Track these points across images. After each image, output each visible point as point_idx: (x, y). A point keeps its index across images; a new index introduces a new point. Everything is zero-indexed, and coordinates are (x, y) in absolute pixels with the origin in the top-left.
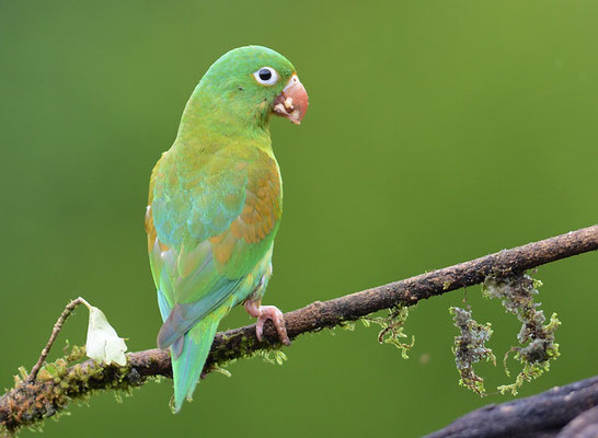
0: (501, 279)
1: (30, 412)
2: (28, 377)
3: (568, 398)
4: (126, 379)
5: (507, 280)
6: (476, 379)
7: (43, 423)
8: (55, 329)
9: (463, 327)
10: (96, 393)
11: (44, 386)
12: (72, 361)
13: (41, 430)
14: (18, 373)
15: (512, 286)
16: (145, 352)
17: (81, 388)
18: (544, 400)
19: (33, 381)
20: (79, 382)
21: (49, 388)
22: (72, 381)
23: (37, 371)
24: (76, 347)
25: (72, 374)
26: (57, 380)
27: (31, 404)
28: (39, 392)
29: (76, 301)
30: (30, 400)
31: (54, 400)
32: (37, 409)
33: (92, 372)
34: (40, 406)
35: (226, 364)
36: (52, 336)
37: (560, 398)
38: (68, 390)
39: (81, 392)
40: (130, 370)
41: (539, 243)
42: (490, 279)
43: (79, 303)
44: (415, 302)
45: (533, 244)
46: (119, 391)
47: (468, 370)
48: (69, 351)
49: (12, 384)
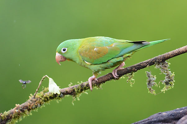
0: (159, 63)
1: (34, 107)
2: (33, 97)
3: (181, 111)
4: (59, 96)
5: (161, 63)
6: (153, 91)
7: (37, 109)
8: (40, 84)
9: (149, 77)
10: (52, 100)
11: (37, 99)
12: (45, 92)
13: (37, 111)
14: (30, 95)
15: (162, 65)
16: (64, 89)
17: (47, 99)
18: (175, 112)
19: (34, 98)
20: (47, 98)
21: (39, 100)
22: (45, 98)
23: (35, 95)
24: (45, 88)
25: (45, 96)
26: (41, 97)
27: (34, 104)
28: (36, 101)
29: (45, 76)
30: (34, 103)
31: (40, 103)
32: (36, 106)
33: (50, 95)
34: (36, 105)
35: (86, 91)
36: (39, 86)
37: (179, 111)
38: (44, 100)
39: (47, 100)
40: (60, 94)
41: (169, 53)
42: (156, 63)
43: (46, 77)
44: (136, 71)
45: (167, 53)
46: (58, 100)
47: (151, 88)
48: (44, 89)
49: (29, 98)
